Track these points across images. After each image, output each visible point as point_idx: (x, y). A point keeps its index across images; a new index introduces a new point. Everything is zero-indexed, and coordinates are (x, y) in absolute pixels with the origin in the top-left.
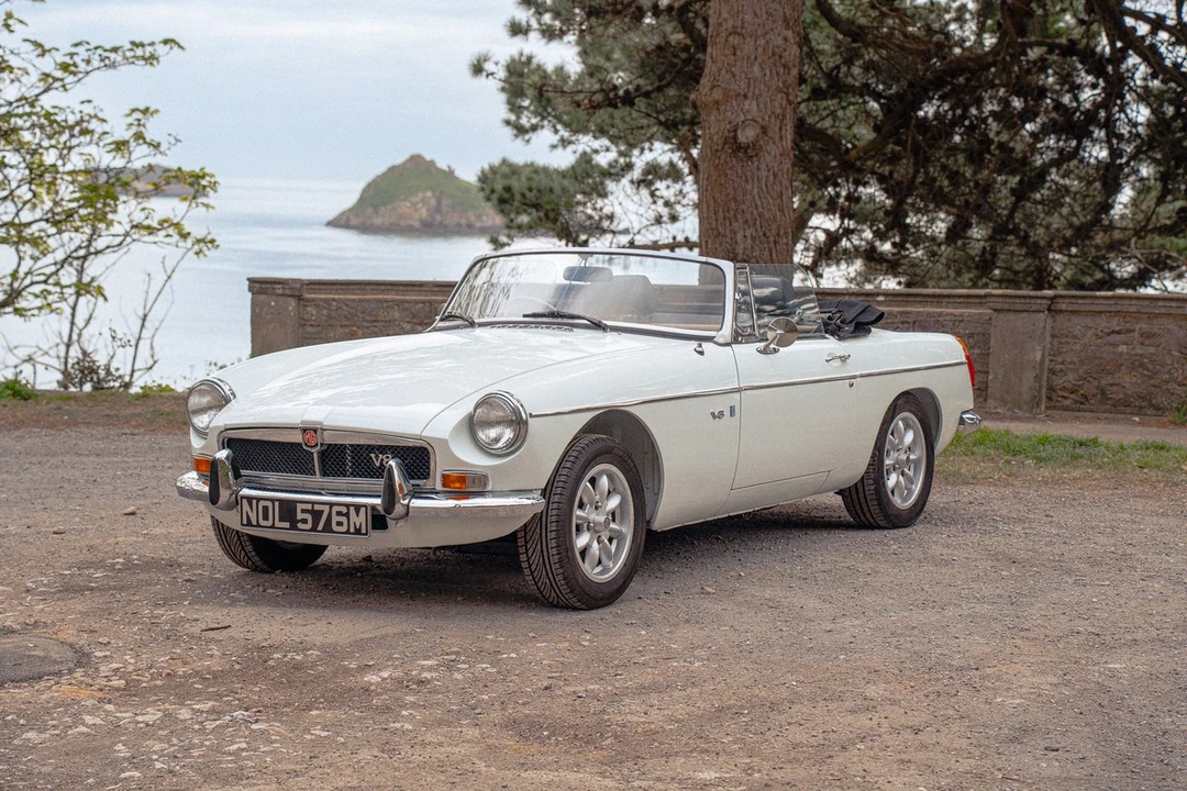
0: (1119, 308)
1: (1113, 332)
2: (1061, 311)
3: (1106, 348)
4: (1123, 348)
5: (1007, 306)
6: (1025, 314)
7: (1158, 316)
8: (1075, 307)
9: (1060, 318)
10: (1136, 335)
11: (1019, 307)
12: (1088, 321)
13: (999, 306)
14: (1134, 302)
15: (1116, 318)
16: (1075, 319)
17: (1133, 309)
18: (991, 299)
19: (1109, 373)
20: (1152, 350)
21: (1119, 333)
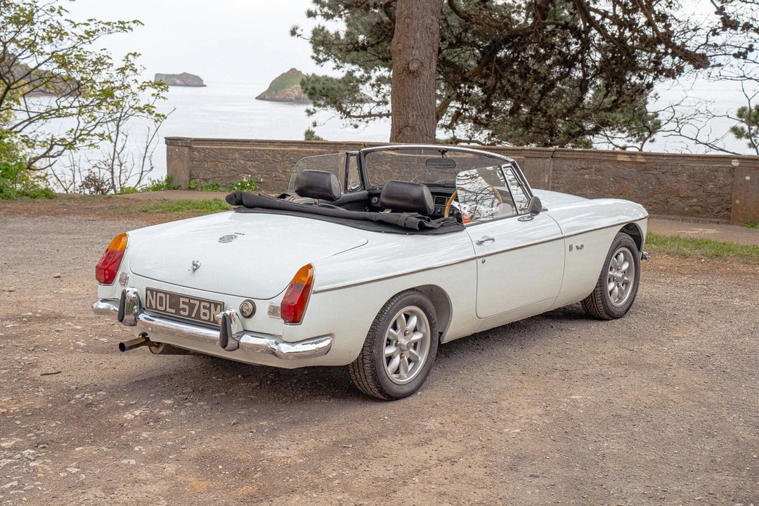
0: (585, 157)
1: (582, 168)
2: (557, 158)
3: (579, 176)
4: (587, 176)
5: (532, 155)
6: (540, 159)
7: (604, 161)
8: (564, 156)
9: (558, 161)
10: (593, 170)
11: (537, 156)
12: (570, 163)
13: (526, 155)
14: (592, 154)
15: (584, 162)
16: (564, 162)
17: (592, 157)
18: (524, 152)
19: (580, 188)
20: (600, 177)
21: (585, 169)
